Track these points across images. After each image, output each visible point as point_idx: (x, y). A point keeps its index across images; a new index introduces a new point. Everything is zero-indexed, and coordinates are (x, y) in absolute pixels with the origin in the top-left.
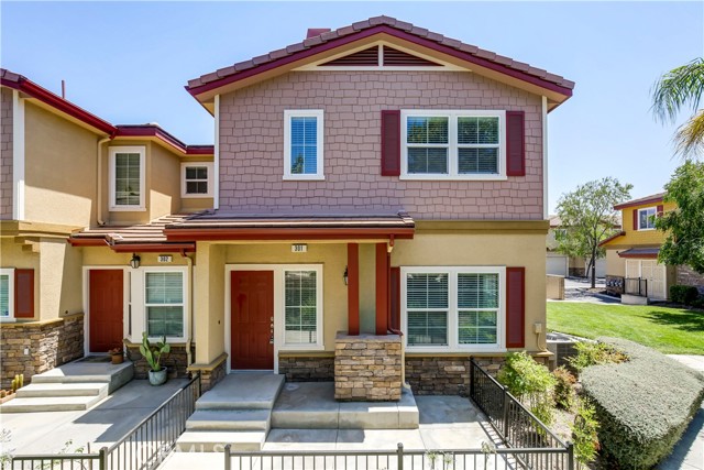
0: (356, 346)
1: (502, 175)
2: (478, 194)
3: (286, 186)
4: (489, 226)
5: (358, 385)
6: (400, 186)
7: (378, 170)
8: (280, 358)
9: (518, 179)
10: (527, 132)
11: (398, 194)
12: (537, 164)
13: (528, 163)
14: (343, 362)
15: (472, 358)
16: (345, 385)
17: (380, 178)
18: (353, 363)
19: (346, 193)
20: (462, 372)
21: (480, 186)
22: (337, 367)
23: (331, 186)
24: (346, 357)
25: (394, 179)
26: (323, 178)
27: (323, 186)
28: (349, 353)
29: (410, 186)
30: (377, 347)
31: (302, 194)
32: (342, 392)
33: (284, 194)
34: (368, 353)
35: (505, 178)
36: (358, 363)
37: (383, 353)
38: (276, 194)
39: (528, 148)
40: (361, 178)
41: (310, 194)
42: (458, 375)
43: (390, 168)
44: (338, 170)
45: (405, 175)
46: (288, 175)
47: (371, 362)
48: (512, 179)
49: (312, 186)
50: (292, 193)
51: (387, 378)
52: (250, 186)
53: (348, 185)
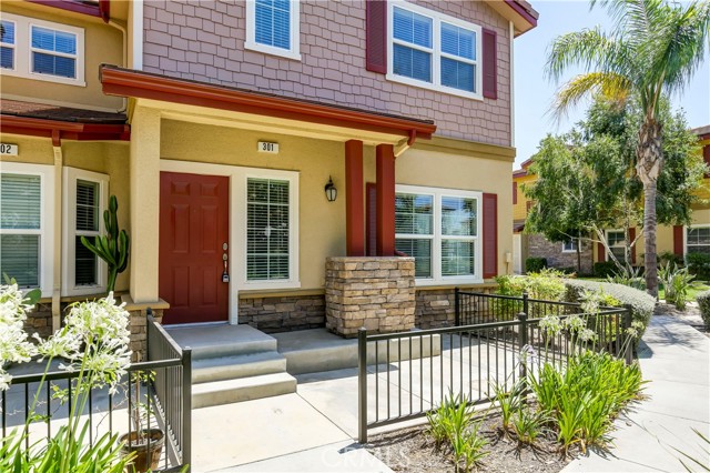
0: (369, 266)
1: (478, 95)
2: (458, 111)
3: (248, 57)
4: (469, 147)
5: (371, 314)
6: (387, 87)
7: (361, 63)
8: (240, 300)
9: (492, 102)
10: (499, 56)
11: (385, 96)
12: (505, 89)
13: (499, 87)
14: (354, 286)
15: (457, 289)
16: (358, 315)
17: (364, 72)
18: (366, 287)
19: (326, 84)
20: (447, 307)
21: (460, 103)
22: (347, 293)
23: (307, 70)
24: (357, 280)
25: (380, 77)
26: (299, 57)
27: (298, 67)
28: (361, 275)
29: (397, 89)
30: (391, 266)
31: (272, 74)
32: (353, 324)
33: (245, 68)
34: (381, 274)
35: (481, 98)
36: (370, 286)
37: (396, 274)
38: (235, 67)
39: (499, 71)
40: (344, 68)
41: (282, 75)
42: (442, 309)
43: (375, 63)
44: (316, 52)
45: (391, 75)
46: (251, 43)
47: (384, 285)
48: (487, 101)
49: (284, 65)
50: (257, 70)
51: (401, 303)
52: (195, 46)
53: (329, 74)
